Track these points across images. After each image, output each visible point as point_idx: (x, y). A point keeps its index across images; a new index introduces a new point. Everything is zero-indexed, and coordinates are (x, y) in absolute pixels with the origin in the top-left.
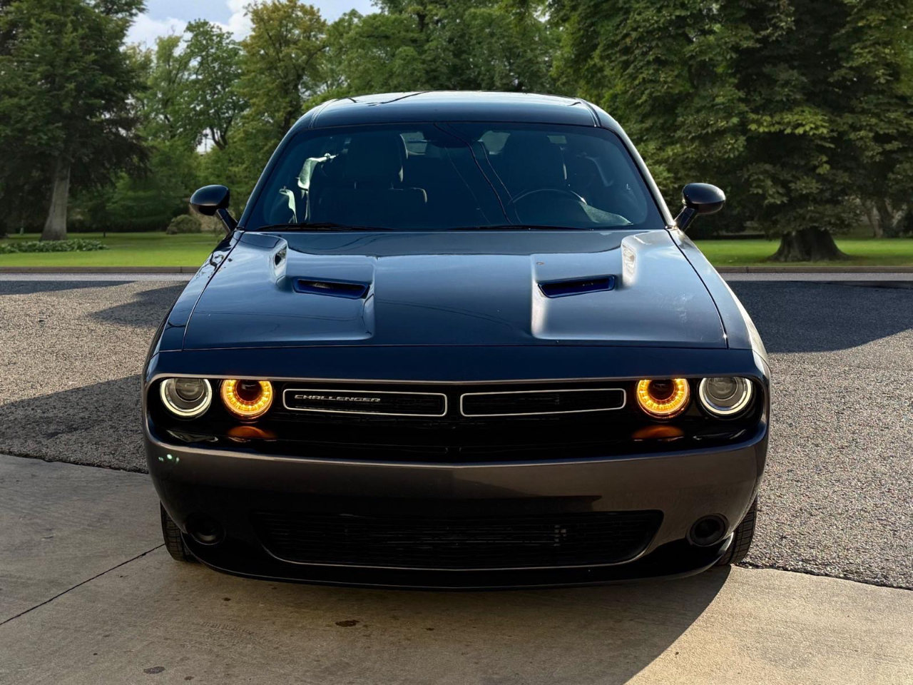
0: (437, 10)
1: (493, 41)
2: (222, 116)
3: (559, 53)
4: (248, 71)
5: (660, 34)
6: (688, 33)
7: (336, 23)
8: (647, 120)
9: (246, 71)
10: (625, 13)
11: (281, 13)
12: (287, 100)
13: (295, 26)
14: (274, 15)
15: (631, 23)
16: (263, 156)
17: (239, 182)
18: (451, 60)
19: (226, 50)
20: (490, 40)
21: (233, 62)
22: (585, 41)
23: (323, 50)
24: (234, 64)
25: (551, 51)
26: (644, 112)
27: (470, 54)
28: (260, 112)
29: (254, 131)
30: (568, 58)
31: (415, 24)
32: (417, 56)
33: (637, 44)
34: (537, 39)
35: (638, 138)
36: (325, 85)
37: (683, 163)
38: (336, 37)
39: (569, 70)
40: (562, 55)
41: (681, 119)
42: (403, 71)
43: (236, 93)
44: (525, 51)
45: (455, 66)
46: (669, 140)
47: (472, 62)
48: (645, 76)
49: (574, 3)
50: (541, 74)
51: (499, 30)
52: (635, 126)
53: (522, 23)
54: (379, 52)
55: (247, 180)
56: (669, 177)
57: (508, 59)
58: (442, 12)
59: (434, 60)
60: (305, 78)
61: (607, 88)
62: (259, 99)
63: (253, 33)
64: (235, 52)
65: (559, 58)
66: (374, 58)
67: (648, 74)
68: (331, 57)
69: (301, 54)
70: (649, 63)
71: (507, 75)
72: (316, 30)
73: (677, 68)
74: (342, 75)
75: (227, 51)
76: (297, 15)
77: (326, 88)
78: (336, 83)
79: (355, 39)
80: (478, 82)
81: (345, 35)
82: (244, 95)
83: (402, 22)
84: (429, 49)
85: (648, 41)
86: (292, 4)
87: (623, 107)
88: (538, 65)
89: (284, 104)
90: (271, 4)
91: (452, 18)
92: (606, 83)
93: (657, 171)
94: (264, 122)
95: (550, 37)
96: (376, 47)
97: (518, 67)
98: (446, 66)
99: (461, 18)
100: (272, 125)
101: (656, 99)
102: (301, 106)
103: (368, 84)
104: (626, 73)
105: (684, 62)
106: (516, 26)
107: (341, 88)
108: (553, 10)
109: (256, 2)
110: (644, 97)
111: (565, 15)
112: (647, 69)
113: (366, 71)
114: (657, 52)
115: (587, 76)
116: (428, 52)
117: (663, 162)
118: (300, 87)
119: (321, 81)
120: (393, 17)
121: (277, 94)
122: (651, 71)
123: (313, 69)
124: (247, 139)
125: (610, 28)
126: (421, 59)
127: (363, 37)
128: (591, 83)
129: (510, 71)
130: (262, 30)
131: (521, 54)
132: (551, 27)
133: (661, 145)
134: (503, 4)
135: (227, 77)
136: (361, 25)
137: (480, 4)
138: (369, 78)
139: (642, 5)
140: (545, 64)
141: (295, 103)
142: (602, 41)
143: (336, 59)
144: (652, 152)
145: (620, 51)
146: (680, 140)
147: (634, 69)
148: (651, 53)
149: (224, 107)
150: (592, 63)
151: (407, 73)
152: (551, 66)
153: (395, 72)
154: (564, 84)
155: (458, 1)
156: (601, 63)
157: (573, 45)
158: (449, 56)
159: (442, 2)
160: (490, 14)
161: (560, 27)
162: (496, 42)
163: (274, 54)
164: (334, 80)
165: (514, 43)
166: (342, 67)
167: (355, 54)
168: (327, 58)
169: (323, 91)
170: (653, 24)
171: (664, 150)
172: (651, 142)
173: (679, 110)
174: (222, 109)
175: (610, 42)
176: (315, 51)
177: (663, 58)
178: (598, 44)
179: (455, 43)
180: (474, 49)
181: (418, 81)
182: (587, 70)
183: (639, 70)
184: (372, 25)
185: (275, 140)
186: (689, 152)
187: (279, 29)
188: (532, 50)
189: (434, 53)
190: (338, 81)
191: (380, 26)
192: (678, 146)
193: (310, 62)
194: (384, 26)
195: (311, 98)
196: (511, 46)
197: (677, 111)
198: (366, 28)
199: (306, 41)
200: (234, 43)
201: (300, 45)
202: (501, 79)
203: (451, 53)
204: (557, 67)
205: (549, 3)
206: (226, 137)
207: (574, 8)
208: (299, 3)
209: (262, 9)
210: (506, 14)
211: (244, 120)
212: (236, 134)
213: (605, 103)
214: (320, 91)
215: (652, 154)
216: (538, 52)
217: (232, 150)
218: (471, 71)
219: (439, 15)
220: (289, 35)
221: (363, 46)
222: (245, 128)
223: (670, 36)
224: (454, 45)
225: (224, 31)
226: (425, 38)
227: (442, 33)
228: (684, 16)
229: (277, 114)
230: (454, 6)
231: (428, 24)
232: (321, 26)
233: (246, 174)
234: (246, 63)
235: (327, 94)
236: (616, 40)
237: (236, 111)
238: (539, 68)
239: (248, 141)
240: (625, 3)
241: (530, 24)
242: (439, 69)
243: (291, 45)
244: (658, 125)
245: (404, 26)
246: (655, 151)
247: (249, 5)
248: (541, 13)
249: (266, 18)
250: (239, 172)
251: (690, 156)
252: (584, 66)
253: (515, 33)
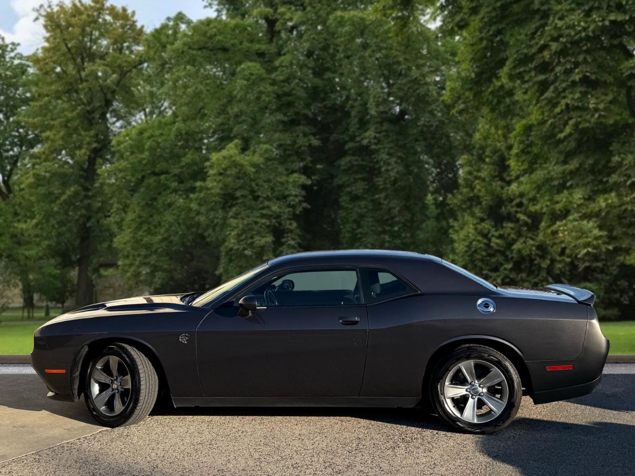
0: (292, 14)
1: (367, 54)
2: (6, 154)
3: (454, 70)
4: (39, 96)
5: (589, 45)
6: (626, 44)
7: (157, 31)
8: (572, 160)
9: (36, 95)
10: (542, 18)
11: (84, 17)
12: (92, 133)
13: (102, 35)
14: (74, 20)
15: (550, 30)
16: (60, 209)
17: (28, 243)
18: (311, 79)
19: (10, 67)
20: (362, 53)
21: (19, 83)
22: (489, 54)
23: (139, 67)
24: (21, 86)
25: (443, 68)
26: (568, 149)
27: (334, 72)
28: (56, 150)
29: (47, 175)
30: (467, 77)
31: (262, 32)
32: (265, 75)
33: (559, 58)
34: (425, 52)
35: (559, 184)
36: (142, 113)
37: (620, 217)
38: (157, 49)
39: (467, 94)
40: (459, 73)
41: (616, 159)
42: (246, 95)
43: (23, 124)
44: (409, 69)
45: (315, 88)
46: (600, 187)
47: (338, 84)
48: (569, 102)
49: (474, 4)
50: (430, 100)
51: (375, 40)
52: (555, 168)
53: (405, 30)
54: (214, 70)
55: (38, 239)
56: (601, 236)
57: (387, 79)
58: (298, 16)
59: (287, 80)
60: (115, 104)
61: (518, 118)
62: (54, 132)
63: (46, 45)
64: (23, 70)
65: (455, 77)
66: (207, 77)
67: (573, 99)
68: (150, 76)
69: (110, 72)
70: (574, 83)
71: (385, 101)
72: (131, 40)
73: (612, 90)
74: (165, 100)
75: (12, 68)
76: (105, 20)
77: (143, 117)
78: (156, 111)
79: (183, 52)
80: (346, 109)
81: (169, 47)
82: (35, 127)
83: (245, 29)
84: (281, 66)
85: (573, 55)
86: (98, 6)
87: (540, 143)
88: (426, 87)
89: (88, 139)
90: (70, 6)
91: (311, 24)
92: (517, 111)
93: (585, 228)
94: (61, 163)
95: (443, 49)
96: (211, 63)
97: (400, 89)
98: (304, 88)
99: (324, 23)
100: (72, 167)
101: (583, 132)
102: (110, 141)
103: (200, 111)
104: (543, 97)
105: (621, 83)
106: (397, 35)
107: (164, 117)
108: (446, 13)
109: (50, 2)
110: (568, 130)
111: (462, 20)
112: (571, 93)
113: (197, 95)
114: (585, 70)
115: (492, 102)
116: (280, 69)
117: (594, 217)
118: (108, 115)
119: (137, 109)
120: (233, 22)
121: (78, 125)
122: (577, 95)
123: (127, 92)
124: (38, 185)
125: (522, 37)
126: (270, 78)
127: (193, 49)
128: (497, 111)
129: (389, 94)
130: (58, 40)
131: (403, 72)
132: (444, 37)
133: (591, 194)
134: (380, 6)
135: (12, 103)
136: (190, 33)
137: (349, 5)
138: (201, 104)
139: (565, 6)
140: (436, 85)
141: (102, 137)
142: (512, 55)
143: (157, 79)
144: (579, 202)
145: (536, 68)
146: (616, 187)
147: (554, 92)
148: (577, 70)
149: (7, 142)
150: (498, 84)
151: (252, 98)
152: (443, 88)
153: (236, 97)
154: (461, 112)
155: (320, 2)
156: (511, 84)
157: (473, 60)
158: (308, 75)
159: (299, 3)
160: (362, 19)
161: (455, 36)
162: (370, 56)
163: (74, 73)
164: (155, 107)
165: (396, 56)
166: (165, 89)
167: (182, 71)
168: (145, 77)
169: (139, 121)
170: (580, 32)
171: (594, 200)
172: (577, 190)
173: (614, 147)
174: (5, 145)
175: (522, 56)
176: (128, 69)
177: (593, 77)
178: (507, 59)
179: (315, 57)
180: (340, 66)
181: (266, 108)
182: (492, 93)
183: (560, 94)
184: (205, 34)
185: (76, 186)
186: (628, 203)
187: (81, 38)
188: (418, 67)
189: (287, 71)
190: (160, 108)
191: (215, 35)
192: (613, 194)
193: (122, 82)
194: (221, 34)
195: (123, 130)
196: (391, 61)
197: (611, 148)
198: (196, 38)
199: (117, 55)
200: (21, 57)
201: (109, 60)
202: (377, 106)
203: (310, 71)
204: (452, 89)
205: (442, 4)
206: (11, 182)
207: (474, 11)
208: (108, 4)
209: (57, 11)
210: (384, 19)
211: (34, 160)
212: (23, 178)
213: (515, 138)
214: (135, 121)
215: (579, 206)
216: (426, 69)
217: (18, 201)
218: (337, 94)
219: (295, 19)
220: (95, 47)
221: (192, 61)
222: (35, 171)
223: (602, 48)
224: (315, 60)
225: (8, 41)
226: (276, 50)
227: (298, 44)
228: (621, 21)
229: (78, 152)
230: (314, 7)
231: (279, 32)
232: (137, 35)
233: (37, 232)
234: (36, 84)
235: (144, 126)
236: (530, 54)
237: (24, 148)
238: (428, 90)
239: (40, 188)
240: (542, 4)
241: (416, 32)
242: (294, 92)
243: (98, 61)
244: (587, 166)
245: (248, 34)
246: (582, 201)
247: (41, 6)
248: (431, 18)
249: (64, 24)
250: (27, 230)
251: (630, 208)
252: (488, 88)
253: (395, 44)
